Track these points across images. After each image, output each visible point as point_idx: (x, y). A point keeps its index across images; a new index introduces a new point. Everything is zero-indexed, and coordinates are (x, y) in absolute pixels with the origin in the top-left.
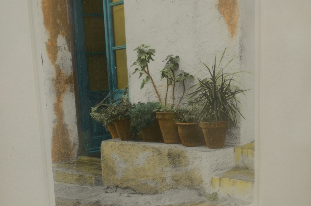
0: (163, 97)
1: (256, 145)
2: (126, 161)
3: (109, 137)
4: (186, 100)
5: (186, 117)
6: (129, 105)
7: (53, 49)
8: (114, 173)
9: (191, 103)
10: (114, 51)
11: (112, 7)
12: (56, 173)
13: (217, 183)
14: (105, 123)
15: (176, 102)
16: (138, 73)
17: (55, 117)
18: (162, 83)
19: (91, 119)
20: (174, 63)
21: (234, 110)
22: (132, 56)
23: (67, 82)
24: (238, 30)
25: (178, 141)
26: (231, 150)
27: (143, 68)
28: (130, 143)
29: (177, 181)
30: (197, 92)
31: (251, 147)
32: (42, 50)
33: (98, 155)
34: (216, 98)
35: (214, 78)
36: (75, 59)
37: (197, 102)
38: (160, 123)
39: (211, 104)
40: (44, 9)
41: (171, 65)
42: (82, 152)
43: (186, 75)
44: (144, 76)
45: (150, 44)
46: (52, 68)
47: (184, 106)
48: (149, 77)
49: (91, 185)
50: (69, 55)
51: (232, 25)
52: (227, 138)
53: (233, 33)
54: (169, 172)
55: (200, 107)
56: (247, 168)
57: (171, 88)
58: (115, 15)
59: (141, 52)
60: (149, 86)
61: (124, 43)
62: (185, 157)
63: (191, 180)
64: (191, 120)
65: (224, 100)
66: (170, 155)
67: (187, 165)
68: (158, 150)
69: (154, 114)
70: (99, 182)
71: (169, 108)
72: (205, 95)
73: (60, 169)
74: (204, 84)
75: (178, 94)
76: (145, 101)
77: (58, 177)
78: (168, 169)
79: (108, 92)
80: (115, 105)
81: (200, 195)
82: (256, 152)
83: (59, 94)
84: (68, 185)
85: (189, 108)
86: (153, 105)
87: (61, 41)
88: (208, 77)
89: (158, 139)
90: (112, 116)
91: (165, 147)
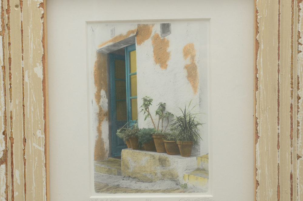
0: (156, 126)
1: (209, 156)
2: (135, 162)
3: (126, 148)
4: (169, 128)
5: (169, 137)
6: (138, 129)
7: (98, 97)
8: (128, 168)
9: (172, 130)
10: (131, 99)
11: (130, 76)
12: (96, 166)
13: (187, 178)
14: (124, 139)
15: (164, 129)
16: (143, 112)
17: (97, 134)
18: (156, 118)
19: (117, 137)
20: (163, 107)
21: (197, 135)
22: (140, 102)
23: (104, 115)
24: (198, 90)
25: (164, 151)
26: (195, 158)
27: (146, 109)
28: (138, 151)
29: (163, 175)
30: (175, 123)
31: (206, 157)
32: (92, 97)
33: (120, 157)
34: (186, 128)
35: (185, 116)
36: (109, 103)
37: (175, 129)
38: (155, 140)
39: (183, 130)
40: (95, 75)
41: (161, 108)
42: (112, 155)
43: (170, 114)
44: (147, 113)
45: (150, 96)
46: (97, 108)
47: (168, 131)
48: (149, 114)
49: (115, 175)
50: (106, 100)
51: (195, 87)
52: (193, 151)
53: (195, 91)
54: (159, 170)
55: (177, 132)
56: (204, 170)
57: (161, 121)
58: (132, 80)
59: (145, 100)
60: (149, 119)
61: (136, 95)
62: (168, 161)
63: (172, 175)
64: (172, 139)
65: (191, 129)
66: (160, 159)
67: (169, 166)
68: (153, 156)
69: (151, 135)
70: (119, 174)
71: (160, 132)
72: (180, 125)
73: (98, 165)
74: (179, 119)
75: (165, 124)
76: (146, 127)
77: (97, 169)
78: (158, 167)
79: (126, 122)
80: (130, 129)
81: (177, 184)
82: (209, 160)
83: (100, 121)
84: (102, 174)
85: (171, 132)
86: (151, 130)
87: (103, 93)
88: (182, 115)
89: (154, 149)
90: (128, 135)
91: (157, 155)
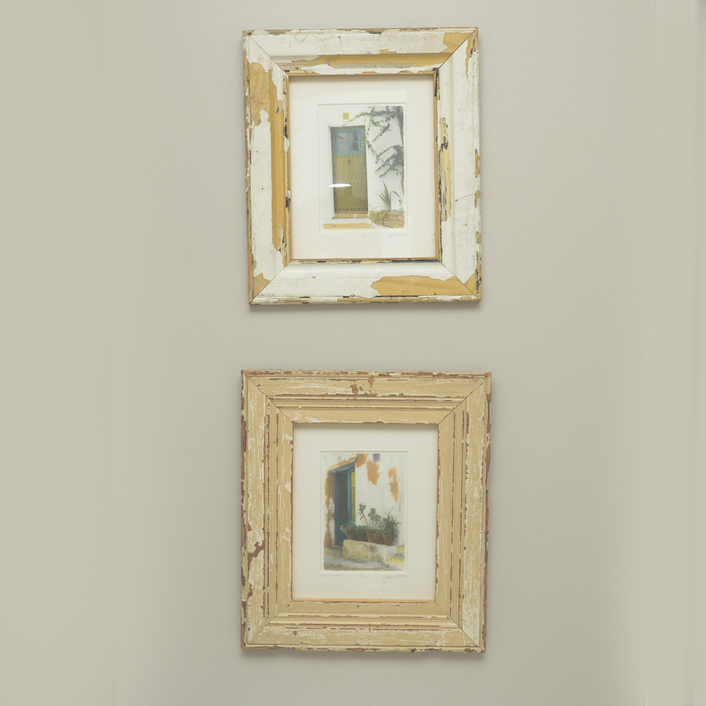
0: (369, 524)
1: (405, 545)
2: (353, 548)
3: (347, 539)
4: (377, 526)
5: (377, 532)
6: (355, 526)
7: (328, 503)
8: (348, 553)
9: (379, 527)
10: (351, 505)
11: (351, 489)
12: (325, 552)
13: (389, 560)
14: (346, 533)
15: (374, 526)
16: (359, 514)
17: (326, 529)
18: (368, 518)
19: (340, 531)
20: (373, 511)
21: (397, 531)
22: (357, 507)
23: (332, 516)
24: (398, 500)
25: (374, 542)
26: (395, 547)
27: (361, 512)
28: (355, 541)
29: (373, 558)
30: (382, 523)
31: (403, 546)
32: (324, 503)
33: (342, 545)
34: (389, 525)
35: (389, 517)
36: (336, 507)
37: (382, 526)
38: (367, 534)
39: (388, 527)
40: (326, 488)
42: (336, 543)
43: (378, 516)
45: (365, 503)
46: (327, 510)
47: (377, 528)
48: (363, 516)
49: (338, 557)
50: (334, 506)
51: (396, 498)
52: (394, 542)
53: (396, 501)
54: (370, 554)
55: (383, 529)
56: (401, 555)
57: (372, 520)
58: (352, 492)
60: (363, 519)
61: (355, 502)
62: (377, 548)
63: (379, 558)
64: (379, 533)
65: (393, 526)
66: (370, 547)
67: (377, 552)
68: (366, 545)
69: (365, 530)
70: (341, 557)
71: (371, 528)
72: (385, 524)
73: (327, 550)
74: (385, 520)
75: (375, 523)
76: (361, 525)
77: (326, 554)
79: (347, 520)
80: (350, 526)
81: (382, 565)
82: (405, 548)
83: (329, 520)
84: (329, 557)
85: (379, 529)
86: (364, 527)
87: (331, 500)
88: (387, 517)
89: (367, 541)
90: (349, 530)
91: (369, 544)
